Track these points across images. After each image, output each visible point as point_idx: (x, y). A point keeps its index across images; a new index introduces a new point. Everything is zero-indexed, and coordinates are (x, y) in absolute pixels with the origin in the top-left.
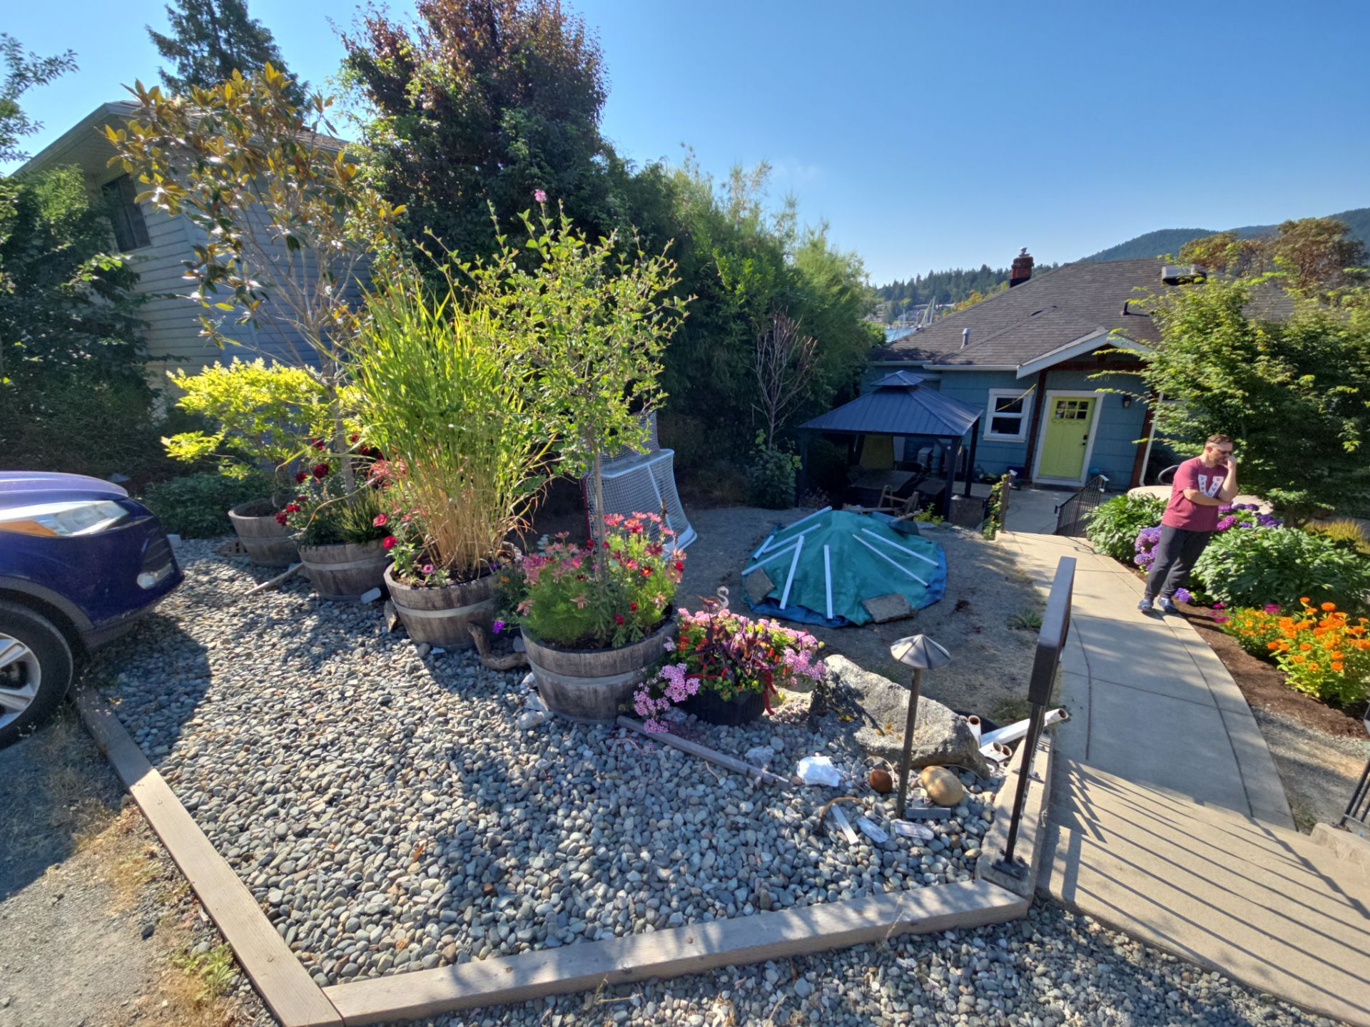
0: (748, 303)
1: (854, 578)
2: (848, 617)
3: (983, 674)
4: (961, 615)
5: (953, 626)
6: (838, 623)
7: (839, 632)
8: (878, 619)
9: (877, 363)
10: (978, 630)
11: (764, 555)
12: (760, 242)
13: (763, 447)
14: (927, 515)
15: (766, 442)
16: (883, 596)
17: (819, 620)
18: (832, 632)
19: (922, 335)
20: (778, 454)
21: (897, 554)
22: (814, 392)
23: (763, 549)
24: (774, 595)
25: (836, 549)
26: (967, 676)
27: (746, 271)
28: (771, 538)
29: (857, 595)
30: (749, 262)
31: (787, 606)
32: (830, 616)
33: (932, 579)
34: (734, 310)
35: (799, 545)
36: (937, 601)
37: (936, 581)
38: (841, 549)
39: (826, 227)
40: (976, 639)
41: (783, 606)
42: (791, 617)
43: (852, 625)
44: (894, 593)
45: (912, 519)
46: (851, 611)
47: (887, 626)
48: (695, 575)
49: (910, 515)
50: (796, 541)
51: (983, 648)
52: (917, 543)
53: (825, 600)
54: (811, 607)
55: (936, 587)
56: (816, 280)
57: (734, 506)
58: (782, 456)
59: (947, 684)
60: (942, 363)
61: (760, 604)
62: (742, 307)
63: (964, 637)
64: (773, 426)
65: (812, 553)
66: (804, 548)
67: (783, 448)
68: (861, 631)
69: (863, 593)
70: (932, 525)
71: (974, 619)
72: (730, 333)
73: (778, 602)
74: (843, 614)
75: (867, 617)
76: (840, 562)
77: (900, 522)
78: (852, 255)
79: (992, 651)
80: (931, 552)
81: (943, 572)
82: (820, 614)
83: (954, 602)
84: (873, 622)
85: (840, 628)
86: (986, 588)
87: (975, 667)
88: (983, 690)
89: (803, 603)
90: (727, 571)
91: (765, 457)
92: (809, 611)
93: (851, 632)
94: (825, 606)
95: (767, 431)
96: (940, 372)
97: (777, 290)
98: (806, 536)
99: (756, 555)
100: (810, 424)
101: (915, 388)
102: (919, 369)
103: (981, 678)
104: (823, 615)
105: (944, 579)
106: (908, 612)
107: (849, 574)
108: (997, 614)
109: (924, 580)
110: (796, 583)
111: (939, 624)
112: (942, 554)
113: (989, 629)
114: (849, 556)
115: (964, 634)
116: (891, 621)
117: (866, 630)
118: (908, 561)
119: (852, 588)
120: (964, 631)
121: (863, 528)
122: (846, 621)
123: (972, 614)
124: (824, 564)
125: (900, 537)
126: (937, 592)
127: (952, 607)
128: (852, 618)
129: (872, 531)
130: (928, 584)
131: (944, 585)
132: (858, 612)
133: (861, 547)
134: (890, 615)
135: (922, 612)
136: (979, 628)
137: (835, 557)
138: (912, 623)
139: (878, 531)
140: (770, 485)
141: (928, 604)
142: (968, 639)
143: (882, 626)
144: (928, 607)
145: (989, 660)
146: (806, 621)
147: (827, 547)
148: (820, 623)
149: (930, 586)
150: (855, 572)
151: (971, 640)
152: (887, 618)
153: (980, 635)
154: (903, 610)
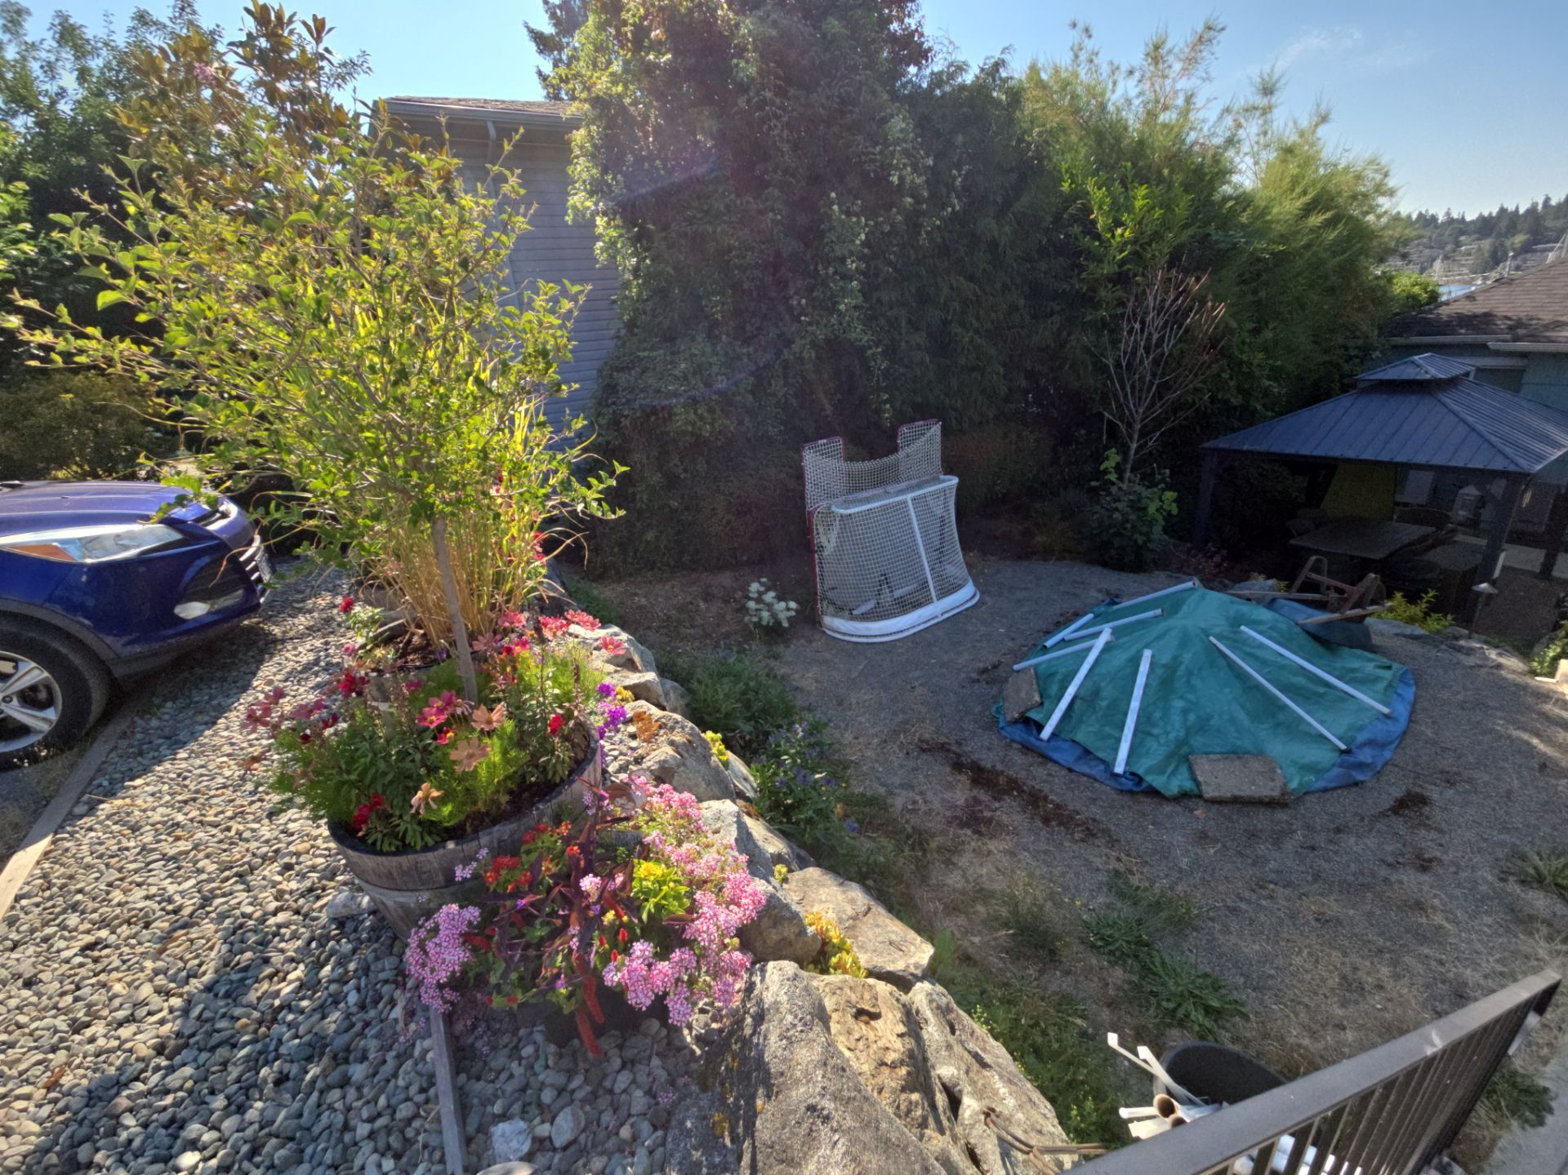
0: (1137, 256)
1: (1185, 712)
2: (1149, 779)
3: (1394, 963)
4: (1399, 824)
5: (1371, 842)
6: (1129, 784)
7: (1126, 799)
8: (1209, 792)
9: (1399, 340)
10: (1424, 865)
11: (1064, 643)
12: (1177, 158)
13: (1113, 477)
14: (1417, 610)
15: (1119, 469)
16: (1235, 754)
17: (1097, 770)
18: (1114, 795)
19: (1504, 289)
20: (1138, 488)
21: (1301, 681)
22: (1240, 390)
23: (1066, 633)
24: (1034, 715)
25: (1165, 659)
26: (1355, 958)
27: (1139, 204)
28: (1090, 616)
29: (1181, 743)
30: (1142, 191)
31: (1054, 735)
32: (1119, 768)
33: (1361, 737)
34: (1107, 269)
35: (1100, 643)
36: (1356, 784)
37: (1370, 743)
38: (1176, 661)
39: (1324, 119)
40: (1410, 881)
41: (1046, 733)
42: (1056, 756)
43: (1153, 792)
44: (1260, 754)
45: (1362, 618)
46: (1159, 770)
47: (1226, 810)
48: (946, 658)
49: (1358, 612)
50: (1096, 635)
51: (1419, 906)
52: (1356, 664)
53: (1119, 740)
54: (1091, 748)
55: (1365, 755)
56: (1275, 211)
57: (1061, 558)
58: (1146, 493)
59: (1297, 960)
60: (1533, 337)
61: (1015, 722)
62: (1123, 262)
63: (1384, 872)
64: (1134, 446)
65: (1120, 658)
66: (1108, 648)
67: (1149, 480)
68: (1168, 808)
69: (1198, 741)
70: (1418, 630)
71: (1426, 841)
72: (1096, 306)
73: (1040, 727)
74: (1140, 772)
75: (1189, 785)
76: (1165, 682)
77: (1327, 624)
78: (1372, 162)
79: (1438, 919)
80: (1381, 686)
81: (1396, 728)
82: (1103, 761)
83: (1397, 793)
84: (1200, 796)
85: (1131, 793)
86: (1482, 777)
87: (1381, 942)
88: (1377, 1001)
89: (1079, 737)
90: (994, 659)
91: (1114, 490)
92: (1087, 752)
93: (1148, 804)
94: (1116, 750)
95: (1124, 450)
96: (1524, 355)
97: (1190, 232)
98: (1115, 632)
99: (1049, 643)
100: (1223, 443)
101: (1452, 383)
102: (1481, 349)
103: (1385, 971)
104: (1108, 765)
105: (1391, 743)
106: (1276, 794)
107: (1178, 704)
108: (1486, 840)
109: (1340, 739)
110: (1078, 702)
111: (1338, 830)
112: (1409, 693)
113: (1452, 869)
114: (1190, 673)
115: (1390, 865)
116: (1236, 801)
117: (1178, 809)
118: (1322, 695)
119: (1176, 729)
120: (1390, 859)
121: (1243, 628)
122: (1144, 785)
123: (1427, 827)
124: (1134, 682)
125: (1320, 649)
126: (1361, 766)
127: (1387, 802)
128: (1156, 781)
129: (1261, 633)
130: (1343, 747)
131: (1387, 754)
132: (1173, 773)
133: (1223, 663)
134: (1237, 793)
135: (1313, 798)
136: (1430, 861)
137: (1159, 672)
138: (1282, 815)
139: (1274, 634)
140: (1118, 534)
141: (1333, 785)
142: (1394, 878)
143: (1215, 808)
144: (1325, 790)
145: (1423, 939)
146: (1077, 768)
147: (1148, 653)
148: (1097, 777)
149: (1350, 751)
150: (1190, 702)
151: (1400, 882)
152: (1228, 795)
153: (1426, 878)
154: (1267, 789)
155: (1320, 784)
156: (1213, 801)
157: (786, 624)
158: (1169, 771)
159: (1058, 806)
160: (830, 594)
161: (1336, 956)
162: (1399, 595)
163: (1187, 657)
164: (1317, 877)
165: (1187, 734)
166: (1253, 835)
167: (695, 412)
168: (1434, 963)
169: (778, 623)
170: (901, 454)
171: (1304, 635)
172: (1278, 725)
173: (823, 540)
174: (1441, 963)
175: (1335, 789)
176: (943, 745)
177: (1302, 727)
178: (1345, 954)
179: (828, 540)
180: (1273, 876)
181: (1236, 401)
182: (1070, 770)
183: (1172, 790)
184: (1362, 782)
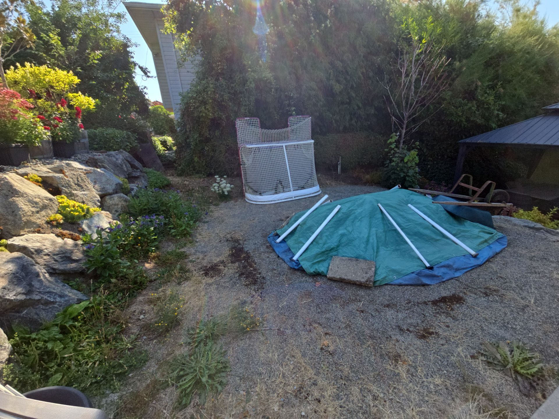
1: (343, 235)
2: (302, 263)
3: (343, 388)
4: (430, 310)
6: (294, 265)
8: (330, 275)
10: (425, 335)
13: (393, 146)
14: (546, 218)
16: (356, 258)
17: (288, 257)
20: (405, 151)
21: (427, 232)
24: (279, 232)
25: (344, 210)
31: (282, 241)
32: (295, 258)
33: (445, 263)
35: (322, 202)
36: (424, 285)
41: (279, 240)
42: (277, 250)
43: (302, 270)
46: (311, 259)
47: (334, 285)
53: (304, 244)
54: (291, 247)
55: (440, 272)
63: (394, 333)
64: (404, 131)
65: (326, 209)
67: (409, 147)
69: (343, 250)
70: (540, 226)
73: (278, 237)
74: (302, 260)
76: (340, 221)
77: (459, 207)
80: (479, 241)
81: (474, 262)
82: (292, 254)
83: (446, 294)
84: (326, 276)
85: (293, 269)
89: (290, 243)
92: (289, 249)
94: (300, 249)
95: (398, 134)
103: (330, 391)
104: (294, 255)
105: (464, 269)
106: (363, 280)
107: (341, 231)
108: (482, 329)
109: (429, 262)
110: (299, 226)
111: (388, 306)
112: (497, 248)
113: (443, 342)
114: (356, 218)
115: (401, 330)
116: (341, 281)
117: (311, 280)
118: (437, 240)
119: (333, 242)
120: (405, 327)
121: (409, 205)
122: (300, 266)
123: (448, 315)
124: (325, 219)
125: (451, 219)
126: (433, 276)
127: (436, 296)
128: (305, 265)
129: (418, 208)
130: (428, 265)
131: (457, 274)
132: (319, 262)
133: (380, 216)
134: (343, 277)
135: (389, 287)
136: (431, 333)
137: (340, 215)
138: (362, 292)
139: (425, 209)
140: (394, 173)
141: (407, 283)
142: (394, 338)
143: (329, 283)
144: (400, 285)
145: (379, 378)
146: (280, 256)
147: (339, 207)
148: (286, 260)
149: (431, 268)
150: (348, 231)
151: (398, 341)
152: (338, 277)
153: (418, 342)
154: (360, 277)
155: (397, 282)
156: (332, 280)
157: (226, 193)
158: (315, 261)
159: (255, 270)
160: (250, 184)
161: (311, 373)
162: (536, 208)
163: (359, 211)
164: (348, 326)
165: (338, 246)
166: (334, 298)
167: (205, 108)
168: (371, 397)
169: (223, 192)
170: (289, 129)
171: (445, 212)
172: (397, 250)
173: (245, 159)
174: (375, 398)
175: (407, 285)
176: (238, 240)
177: (412, 253)
178: (318, 374)
179: (246, 160)
180: (323, 321)
181: (480, 121)
182: (279, 257)
183: (312, 270)
184: (428, 285)
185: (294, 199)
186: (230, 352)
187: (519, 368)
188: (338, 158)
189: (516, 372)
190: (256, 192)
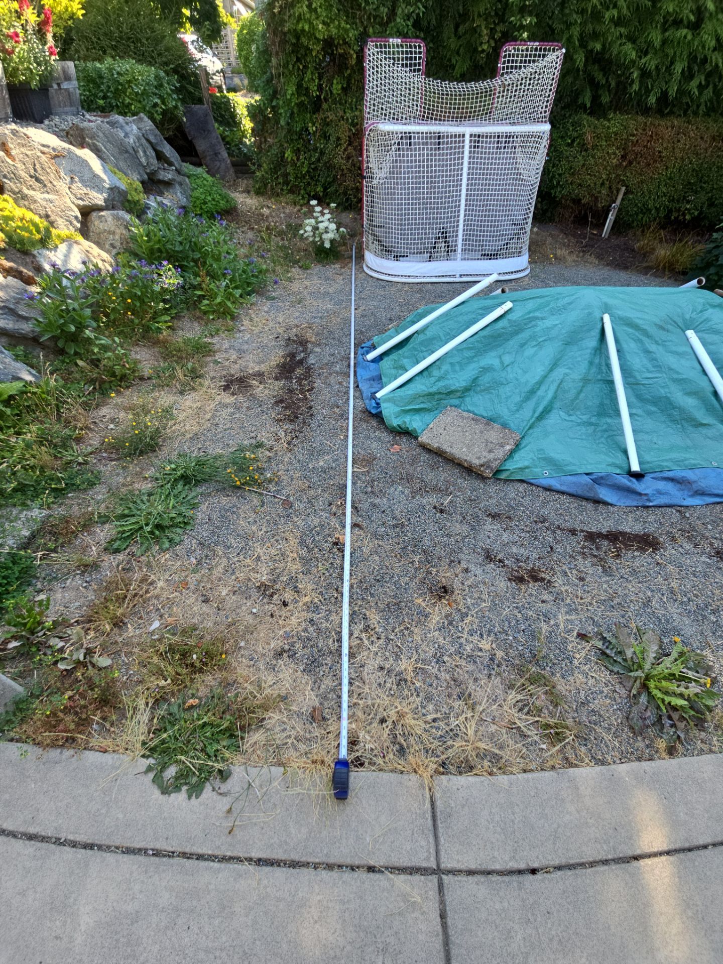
1: (486, 370)
2: (383, 405)
4: (570, 545)
5: (510, 537)
6: (373, 407)
7: (362, 416)
8: (423, 438)
10: (525, 578)
16: (489, 420)
17: (368, 391)
18: (358, 411)
29: (452, 392)
32: (381, 393)
33: (683, 474)
37: (686, 483)
38: (529, 323)
40: (481, 576)
41: (370, 355)
42: (360, 372)
43: (379, 417)
47: (424, 456)
53: (406, 372)
54: (384, 373)
55: (655, 488)
68: (378, 433)
69: (473, 399)
71: (572, 568)
73: (372, 349)
75: (415, 426)
82: (379, 385)
83: (632, 529)
84: (416, 438)
92: (379, 376)
93: (370, 426)
94: (395, 379)
104: (378, 389)
105: (715, 495)
106: (476, 462)
107: (488, 360)
108: (646, 605)
109: (643, 463)
111: (495, 516)
113: (550, 598)
114: (533, 337)
115: (488, 558)
116: (439, 454)
117: (388, 439)
119: (459, 380)
120: (499, 555)
122: (379, 410)
123: (600, 562)
124: (467, 328)
126: (630, 492)
128: (389, 411)
130: (635, 468)
131: (690, 502)
132: (414, 411)
133: (593, 343)
134: (445, 447)
135: (521, 487)
136: (539, 579)
137: (501, 325)
141: (564, 488)
144: (547, 489)
145: (394, 608)
147: (508, 305)
148: (364, 395)
149: (638, 476)
150: (502, 363)
151: (466, 570)
152: (436, 445)
153: (502, 584)
154: (474, 456)
155: (545, 482)
156: (424, 447)
158: (408, 408)
159: (305, 399)
160: (378, 231)
163: (548, 323)
164: (400, 526)
165: (467, 390)
166: (409, 479)
169: (321, 242)
170: (497, 82)
173: (373, 164)
175: (563, 493)
176: (306, 342)
177: (619, 438)
179: (378, 167)
180: (365, 506)
183: (395, 422)
184: (606, 503)
185: (458, 279)
186: (204, 507)
187: (652, 684)
188: (618, 190)
189: (645, 686)
190: (386, 251)
